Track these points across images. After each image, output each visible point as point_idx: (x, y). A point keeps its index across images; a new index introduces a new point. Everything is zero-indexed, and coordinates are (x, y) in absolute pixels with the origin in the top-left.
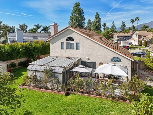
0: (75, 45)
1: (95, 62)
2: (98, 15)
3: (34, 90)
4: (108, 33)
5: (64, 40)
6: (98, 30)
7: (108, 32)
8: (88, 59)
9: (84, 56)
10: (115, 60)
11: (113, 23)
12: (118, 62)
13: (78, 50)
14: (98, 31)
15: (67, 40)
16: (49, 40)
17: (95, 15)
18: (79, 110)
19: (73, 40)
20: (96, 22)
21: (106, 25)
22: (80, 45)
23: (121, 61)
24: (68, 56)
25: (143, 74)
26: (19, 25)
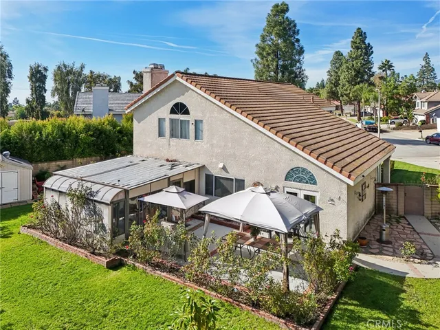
0: (192, 128)
1: (242, 178)
2: (361, 35)
3: (47, 244)
4: (395, 91)
5: (164, 112)
6: (361, 82)
7: (396, 88)
8: (224, 168)
9: (214, 160)
10: (298, 177)
11: (426, 58)
12: (307, 183)
13: (199, 142)
14: (361, 85)
15: (173, 111)
16: (129, 110)
17: (353, 38)
18: (105, 316)
19: (187, 112)
20: (356, 58)
21: (391, 66)
22: (205, 127)
23: (315, 183)
24: (174, 158)
25: (418, 234)
26: (134, 72)
